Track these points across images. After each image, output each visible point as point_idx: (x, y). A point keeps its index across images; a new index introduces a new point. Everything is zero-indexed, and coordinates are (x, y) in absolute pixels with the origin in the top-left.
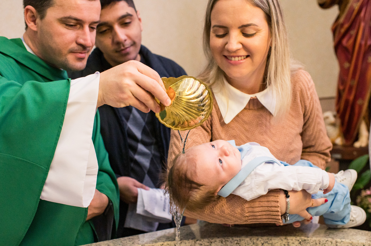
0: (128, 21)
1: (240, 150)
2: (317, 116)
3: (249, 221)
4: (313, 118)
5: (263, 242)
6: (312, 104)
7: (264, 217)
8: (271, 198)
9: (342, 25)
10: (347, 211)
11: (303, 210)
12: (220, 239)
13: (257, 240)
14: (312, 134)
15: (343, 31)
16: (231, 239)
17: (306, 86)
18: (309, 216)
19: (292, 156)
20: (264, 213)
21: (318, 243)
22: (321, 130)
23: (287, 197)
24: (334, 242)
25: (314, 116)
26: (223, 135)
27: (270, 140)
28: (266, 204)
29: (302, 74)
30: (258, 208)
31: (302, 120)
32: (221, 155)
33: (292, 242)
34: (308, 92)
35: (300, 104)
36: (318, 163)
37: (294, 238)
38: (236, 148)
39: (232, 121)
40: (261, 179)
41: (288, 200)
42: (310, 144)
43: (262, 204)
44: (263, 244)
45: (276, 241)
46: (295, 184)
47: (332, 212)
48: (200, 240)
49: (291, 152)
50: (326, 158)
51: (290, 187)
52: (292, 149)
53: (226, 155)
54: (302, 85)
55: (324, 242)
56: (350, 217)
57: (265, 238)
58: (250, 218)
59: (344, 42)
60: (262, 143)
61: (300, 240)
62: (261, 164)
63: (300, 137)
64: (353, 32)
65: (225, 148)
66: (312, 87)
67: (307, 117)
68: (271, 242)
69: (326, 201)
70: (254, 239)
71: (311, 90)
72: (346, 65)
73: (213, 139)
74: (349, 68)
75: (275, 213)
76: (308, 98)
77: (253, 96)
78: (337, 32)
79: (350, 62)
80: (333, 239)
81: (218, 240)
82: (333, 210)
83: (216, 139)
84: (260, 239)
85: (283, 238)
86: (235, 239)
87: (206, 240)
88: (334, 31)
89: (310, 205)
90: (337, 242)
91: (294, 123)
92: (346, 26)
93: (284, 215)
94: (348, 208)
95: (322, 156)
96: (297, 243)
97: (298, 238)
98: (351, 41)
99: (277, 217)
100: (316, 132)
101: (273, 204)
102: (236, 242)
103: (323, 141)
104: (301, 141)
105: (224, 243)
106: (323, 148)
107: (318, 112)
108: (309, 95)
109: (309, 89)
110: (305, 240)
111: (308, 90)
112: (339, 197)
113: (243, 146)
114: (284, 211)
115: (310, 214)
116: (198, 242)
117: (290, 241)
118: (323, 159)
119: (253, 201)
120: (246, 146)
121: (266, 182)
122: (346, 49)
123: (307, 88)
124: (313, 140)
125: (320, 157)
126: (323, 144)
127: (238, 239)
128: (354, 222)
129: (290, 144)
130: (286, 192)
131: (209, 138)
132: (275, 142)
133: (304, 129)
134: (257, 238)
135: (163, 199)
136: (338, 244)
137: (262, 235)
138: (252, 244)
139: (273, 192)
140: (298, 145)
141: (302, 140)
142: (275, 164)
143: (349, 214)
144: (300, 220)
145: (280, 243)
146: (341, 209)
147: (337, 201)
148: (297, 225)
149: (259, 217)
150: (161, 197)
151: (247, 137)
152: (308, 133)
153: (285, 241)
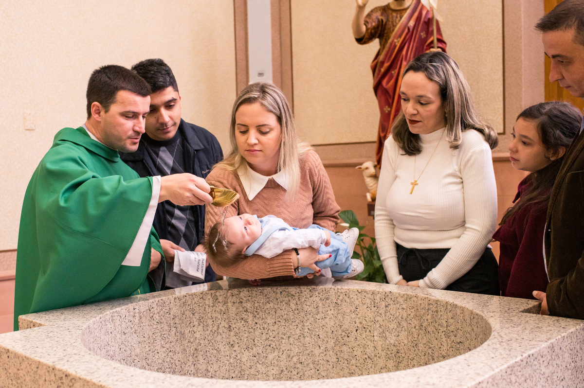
0: (172, 104)
1: (261, 222)
2: (325, 187)
3: (271, 275)
4: (322, 190)
5: (281, 291)
6: (319, 179)
7: (282, 271)
8: (286, 257)
9: (382, 63)
10: (348, 263)
11: (312, 264)
12: (247, 289)
13: (277, 289)
15: (383, 70)
16: (256, 289)
17: (314, 165)
18: (318, 269)
19: (304, 223)
20: (281, 268)
21: (324, 290)
22: (329, 198)
23: (298, 254)
24: (336, 289)
25: (322, 188)
27: (285, 211)
29: (311, 155)
30: (277, 264)
31: (312, 193)
32: (246, 224)
33: (304, 290)
34: (316, 169)
35: (309, 181)
36: (328, 225)
37: (306, 287)
38: (258, 220)
39: (254, 198)
40: (277, 241)
41: (299, 256)
42: (321, 210)
43: (280, 261)
44: (281, 292)
45: (292, 290)
46: (303, 242)
47: (337, 264)
48: (231, 290)
49: (303, 219)
50: (335, 220)
51: (299, 245)
52: (304, 217)
53: (250, 224)
54: (310, 164)
55: (329, 289)
56: (352, 268)
57: (283, 287)
58: (271, 272)
59: (384, 82)
60: (278, 215)
61: (311, 289)
62: (276, 230)
63: (311, 206)
64: (394, 72)
65: (249, 219)
66: (319, 164)
67: (316, 190)
68: (287, 291)
69: (330, 256)
70: (274, 288)
71: (319, 168)
72: (387, 109)
73: (240, 213)
74: (390, 112)
75: (289, 267)
76: (316, 174)
77: (270, 177)
78: (376, 72)
79: (391, 106)
80: (335, 287)
81: (245, 289)
82: (338, 263)
83: (242, 213)
84: (279, 289)
85: (297, 287)
86: (259, 288)
87: (236, 290)
88: (374, 69)
89: (317, 259)
90: (338, 289)
91: (304, 196)
92: (386, 65)
93: (296, 269)
94: (349, 260)
95: (332, 219)
96: (308, 290)
97: (309, 287)
98: (392, 82)
99: (291, 270)
100: (325, 200)
101: (287, 260)
102: (260, 291)
103: (331, 207)
105: (251, 292)
106: (332, 212)
107: (325, 184)
108: (317, 172)
109: (317, 167)
110: (314, 288)
111: (315, 168)
112: (340, 252)
113: (263, 218)
114: (296, 266)
115: (319, 267)
116: (230, 291)
117: (302, 289)
118: (333, 221)
119: (272, 259)
120: (265, 219)
122: (386, 91)
123: (315, 167)
124: (323, 207)
125: (330, 220)
126: (332, 209)
127: (261, 288)
128: (355, 272)
129: (302, 213)
130: (296, 250)
132: (289, 212)
133: (315, 199)
134: (276, 287)
135: (197, 260)
136: (339, 290)
137: (281, 286)
138: (272, 292)
139: (286, 251)
141: (313, 208)
142: (287, 230)
143: (350, 265)
144: (312, 272)
145: (295, 291)
146: (344, 261)
147: (340, 255)
149: (278, 271)
150: (195, 258)
151: (267, 210)
153: (298, 290)
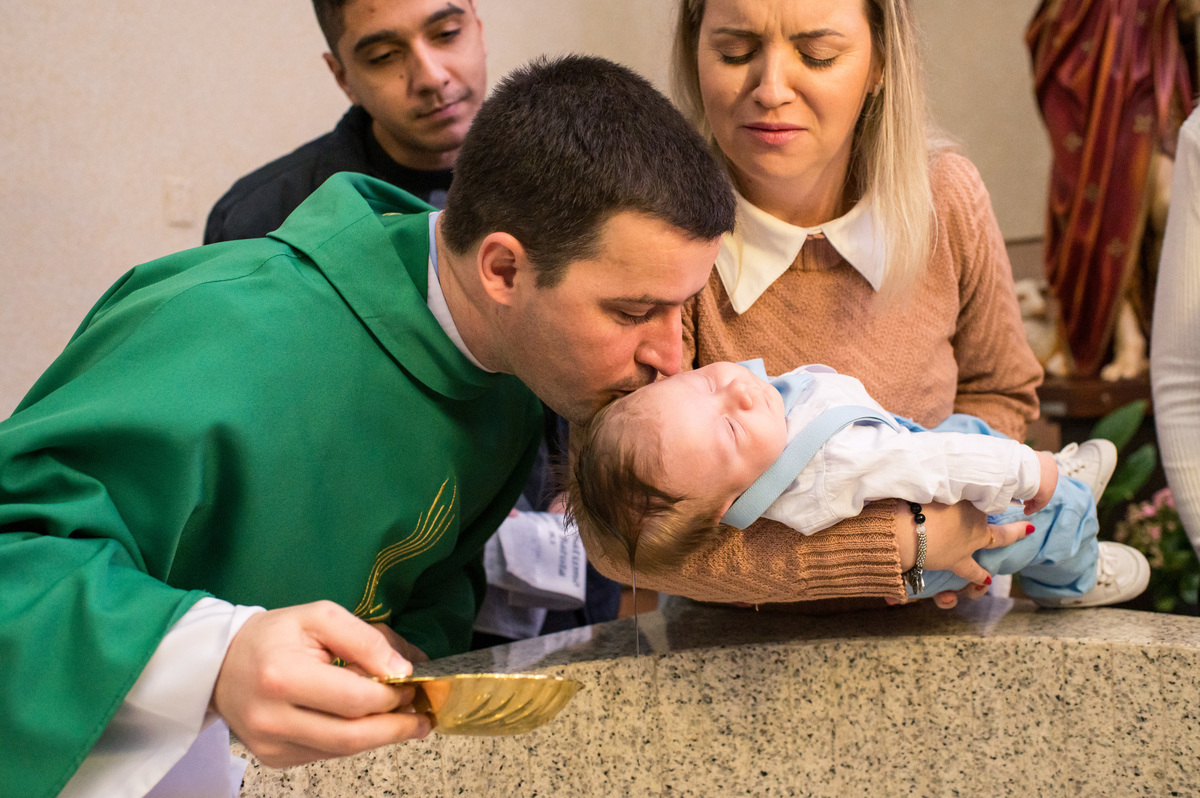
0: (450, 27)
2: (999, 286)
3: (810, 592)
4: (988, 292)
5: (851, 655)
6: (982, 252)
7: (854, 580)
8: (874, 526)
9: (1056, 26)
10: (1088, 558)
11: (963, 558)
12: (728, 651)
13: (836, 648)
14: (985, 340)
15: (1059, 42)
16: (759, 650)
17: (967, 201)
18: (982, 574)
19: (930, 403)
20: (853, 569)
21: (1011, 651)
22: (1009, 328)
24: (1057, 646)
25: (990, 287)
26: (728, 346)
27: (864, 359)
28: (859, 542)
29: (954, 166)
30: (835, 555)
31: (957, 299)
32: (729, 408)
33: (935, 651)
34: (971, 217)
35: (949, 253)
36: (1003, 423)
37: (941, 640)
38: (768, 381)
39: (755, 305)
40: (842, 473)
41: (921, 529)
42: (979, 368)
43: (848, 543)
44: (852, 661)
45: (891, 651)
46: (941, 485)
47: (1049, 562)
48: (670, 657)
49: (928, 391)
50: (1025, 408)
51: (926, 494)
52: (928, 383)
53: (744, 407)
54: (953, 196)
55: (1030, 648)
56: (1099, 572)
57: (859, 642)
58: (813, 583)
59: (1064, 74)
60: (843, 368)
61: (960, 646)
62: (842, 428)
63: (950, 350)
64: (1088, 46)
65: (741, 388)
66: (981, 201)
67: (970, 290)
68: (875, 654)
69: (1030, 530)
70: (827, 646)
71: (981, 213)
72: (1073, 142)
74: (1080, 150)
75: (884, 569)
76: (972, 235)
77: (815, 231)
78: (1042, 48)
79: (1082, 132)
80: (1055, 637)
81: (721, 653)
82: (1050, 557)
84: (844, 647)
85: (910, 640)
86: (770, 648)
87: (688, 655)
88: (1034, 44)
89: (983, 543)
90: (1065, 646)
91: (932, 308)
92: (1068, 28)
93: (911, 574)
95: (1016, 403)
96: (951, 652)
97: (954, 639)
98: (1085, 72)
99: (891, 581)
100: (997, 334)
101: (880, 542)
102: (774, 657)
103: (1016, 361)
104: (953, 362)
105: (741, 662)
106: (1018, 379)
107: (1000, 277)
108: (974, 227)
109: (974, 209)
110: (974, 645)
111: (970, 212)
112: (1065, 518)
113: (788, 377)
114: (909, 563)
115: (984, 568)
116: (665, 661)
117: (930, 648)
118: (1019, 411)
119: (822, 535)
120: (797, 377)
121: (858, 480)
122: (1069, 95)
123: (969, 207)
124: (988, 357)
125: (1008, 406)
126: (1016, 369)
127: (780, 648)
128: (1110, 590)
129: (924, 368)
130: (916, 510)
131: (690, 356)
132: (879, 363)
133: (962, 325)
134: (834, 642)
135: (558, 541)
136: (1070, 652)
137: (851, 634)
138: (821, 662)
139: (878, 507)
140: (947, 371)
141: (957, 356)
142: (884, 426)
143: (1093, 565)
144: (957, 586)
145: (901, 655)
146: (1074, 551)
147: (1061, 528)
148: (949, 603)
149: (840, 581)
150: (552, 535)
152: (975, 337)
153: (915, 651)
